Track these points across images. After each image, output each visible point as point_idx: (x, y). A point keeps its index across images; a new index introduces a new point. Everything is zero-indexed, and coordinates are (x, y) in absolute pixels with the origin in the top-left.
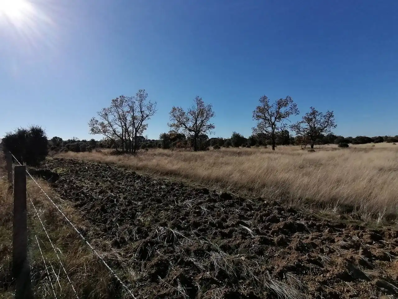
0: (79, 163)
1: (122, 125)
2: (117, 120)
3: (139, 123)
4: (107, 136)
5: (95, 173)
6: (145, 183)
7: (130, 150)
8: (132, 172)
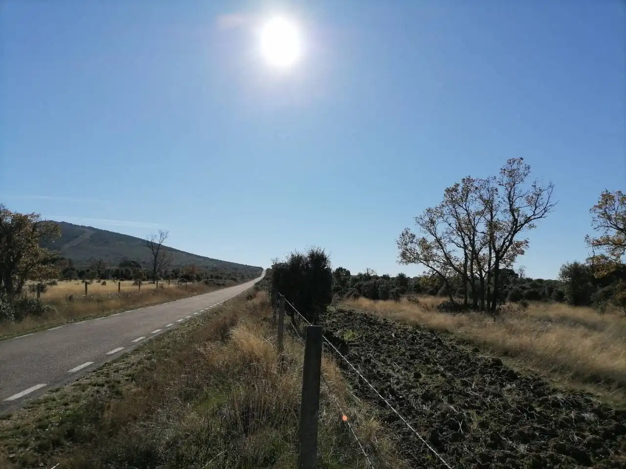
0: (379, 324)
1: (464, 244)
2: (455, 232)
3: (505, 239)
4: (432, 268)
5: (410, 350)
6: (530, 394)
7: (483, 303)
8: (493, 360)
